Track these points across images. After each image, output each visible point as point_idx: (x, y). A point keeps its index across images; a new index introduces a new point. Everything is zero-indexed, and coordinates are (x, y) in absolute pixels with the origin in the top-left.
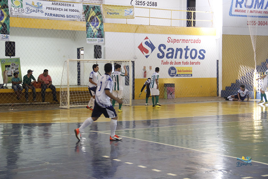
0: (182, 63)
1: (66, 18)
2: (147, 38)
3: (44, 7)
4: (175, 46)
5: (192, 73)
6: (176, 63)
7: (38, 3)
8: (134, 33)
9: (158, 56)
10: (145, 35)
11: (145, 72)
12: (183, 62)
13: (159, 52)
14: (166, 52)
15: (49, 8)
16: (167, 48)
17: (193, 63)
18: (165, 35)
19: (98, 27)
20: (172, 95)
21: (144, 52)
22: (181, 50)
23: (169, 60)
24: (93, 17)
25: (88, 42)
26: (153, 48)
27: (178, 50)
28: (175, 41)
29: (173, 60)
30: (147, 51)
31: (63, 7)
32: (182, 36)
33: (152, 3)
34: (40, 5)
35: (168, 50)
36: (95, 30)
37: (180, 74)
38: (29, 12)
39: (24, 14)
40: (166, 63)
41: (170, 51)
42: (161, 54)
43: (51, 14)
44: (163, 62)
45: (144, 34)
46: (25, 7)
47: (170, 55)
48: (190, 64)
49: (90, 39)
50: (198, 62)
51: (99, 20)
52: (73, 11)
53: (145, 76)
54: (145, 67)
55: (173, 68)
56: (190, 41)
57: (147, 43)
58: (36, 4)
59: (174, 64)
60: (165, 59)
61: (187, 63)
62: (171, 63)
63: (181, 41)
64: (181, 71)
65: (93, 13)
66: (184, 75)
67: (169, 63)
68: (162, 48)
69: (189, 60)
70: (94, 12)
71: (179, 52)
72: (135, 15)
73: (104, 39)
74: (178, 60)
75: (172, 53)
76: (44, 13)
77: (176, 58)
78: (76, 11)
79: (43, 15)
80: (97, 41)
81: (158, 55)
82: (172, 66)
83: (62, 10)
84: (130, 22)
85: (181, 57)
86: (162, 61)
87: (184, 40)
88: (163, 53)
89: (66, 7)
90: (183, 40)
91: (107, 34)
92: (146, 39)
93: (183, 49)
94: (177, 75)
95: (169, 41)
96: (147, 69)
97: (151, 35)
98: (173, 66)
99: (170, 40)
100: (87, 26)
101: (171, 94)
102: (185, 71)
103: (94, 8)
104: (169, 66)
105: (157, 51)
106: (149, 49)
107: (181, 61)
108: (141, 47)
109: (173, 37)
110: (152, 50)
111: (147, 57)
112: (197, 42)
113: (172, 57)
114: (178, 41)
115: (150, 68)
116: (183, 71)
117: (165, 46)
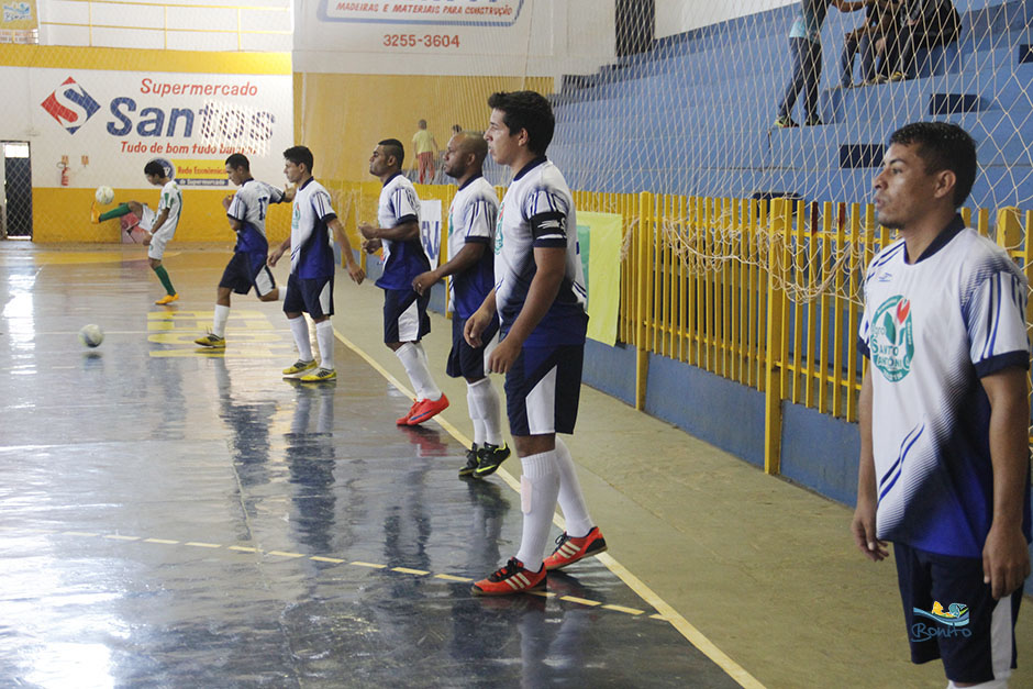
0: (191, 150)
2: (70, 80)
4: (167, 104)
6: (170, 149)
8: (26, 68)
9: (111, 127)
10: (66, 74)
11: (65, 171)
12: (195, 147)
13: (114, 118)
14: (135, 118)
16: (139, 109)
18: (129, 74)
20: (133, 233)
21: (60, 117)
22: (189, 114)
23: (149, 141)
26: (91, 106)
27: (176, 113)
28: (166, 89)
29: (163, 140)
30: (72, 117)
32: (192, 76)
35: (145, 112)
37: (186, 180)
40: (140, 148)
41: (152, 116)
42: (120, 125)
44: (127, 146)
45: (62, 70)
47: (150, 127)
53: (64, 181)
54: (65, 160)
55: (162, 163)
56: (219, 90)
57: (70, 94)
59: (164, 150)
60: (133, 137)
61: (210, 150)
62: (156, 148)
63: (188, 90)
64: (188, 171)
66: (201, 182)
67: (149, 149)
68: (123, 108)
69: (218, 140)
71: (182, 121)
74: (179, 138)
75: (157, 122)
77: (170, 133)
81: (110, 125)
85: (188, 133)
86: (125, 143)
87: (197, 87)
88: (128, 123)
90: (193, 86)
92: (66, 83)
93: (196, 112)
95: (145, 89)
96: (75, 164)
97: (83, 71)
98: (163, 155)
99: (151, 86)
101: (130, 231)
102: (206, 171)
105: (104, 115)
106: (81, 111)
107: (188, 142)
108: (51, 105)
109: (160, 78)
111: (72, 130)
112: (244, 91)
113: (157, 132)
114: (176, 89)
115: (85, 160)
116: (197, 171)
117: (132, 105)
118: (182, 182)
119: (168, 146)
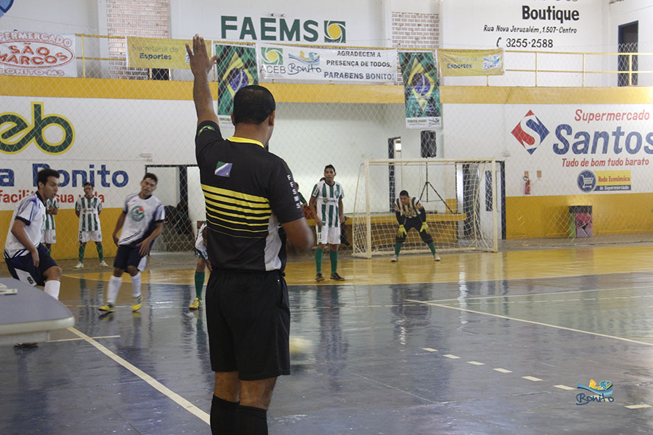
0: (607, 163)
1: (364, 79)
2: (530, 113)
3: (323, 60)
4: (591, 128)
5: (632, 183)
6: (594, 163)
7: (311, 54)
8: (502, 105)
9: (556, 148)
10: (527, 108)
11: (528, 183)
12: (609, 161)
13: (557, 141)
14: (571, 140)
15: (332, 63)
16: (574, 133)
17: (632, 163)
18: (568, 106)
19: (428, 95)
21: (524, 142)
22: (605, 135)
23: (580, 157)
24: (418, 77)
25: (408, 125)
26: (543, 132)
27: (597, 135)
28: (593, 117)
29: (589, 157)
30: (531, 140)
31: (360, 59)
32: (608, 106)
33: (541, 42)
34: (315, 57)
35: (577, 136)
36: (422, 101)
37: (604, 186)
38: (294, 71)
39: (286, 76)
40: (574, 163)
41: (582, 138)
42: (561, 146)
43: (336, 74)
44: (566, 161)
45: (524, 105)
46: (286, 61)
47: (580, 147)
48: (626, 164)
49: (413, 119)
50: (643, 160)
51: (431, 80)
52: (379, 65)
53: (527, 191)
54: (526, 175)
55: (588, 174)
56: (625, 116)
57: (530, 123)
58: (307, 56)
59: (590, 164)
60: (570, 155)
61: (619, 162)
62: (584, 163)
63: (605, 117)
64: (605, 180)
65: (418, 68)
66: (613, 188)
67: (580, 163)
68: (564, 133)
69: (624, 155)
70: (420, 65)
71: (601, 141)
72: (505, 67)
73: (442, 119)
74: (599, 155)
75: (586, 143)
76: (323, 73)
77: (594, 151)
78: (384, 65)
79: (319, 76)
80: (427, 123)
81: (555, 146)
82: (585, 169)
83: (357, 64)
84: (495, 81)
85: (605, 151)
86: (564, 160)
87: (611, 114)
88: (566, 142)
89: (365, 59)
90: (609, 114)
91: (447, 109)
92: (527, 115)
93: (610, 134)
94: (598, 189)
95: (578, 118)
96: (533, 177)
97: (539, 106)
98: (589, 168)
99: (581, 115)
100: (408, 95)
101: (584, 228)
102: (615, 179)
103: (420, 57)
104: (580, 169)
105: (552, 138)
106: (535, 135)
107: (605, 157)
108: (518, 132)
109: (588, 109)
110: (543, 138)
111: (531, 151)
112: (641, 117)
113: (585, 151)
114: (597, 117)
115: (539, 174)
116: (611, 180)
117: (569, 129)
118: (601, 188)
119: (593, 161)
